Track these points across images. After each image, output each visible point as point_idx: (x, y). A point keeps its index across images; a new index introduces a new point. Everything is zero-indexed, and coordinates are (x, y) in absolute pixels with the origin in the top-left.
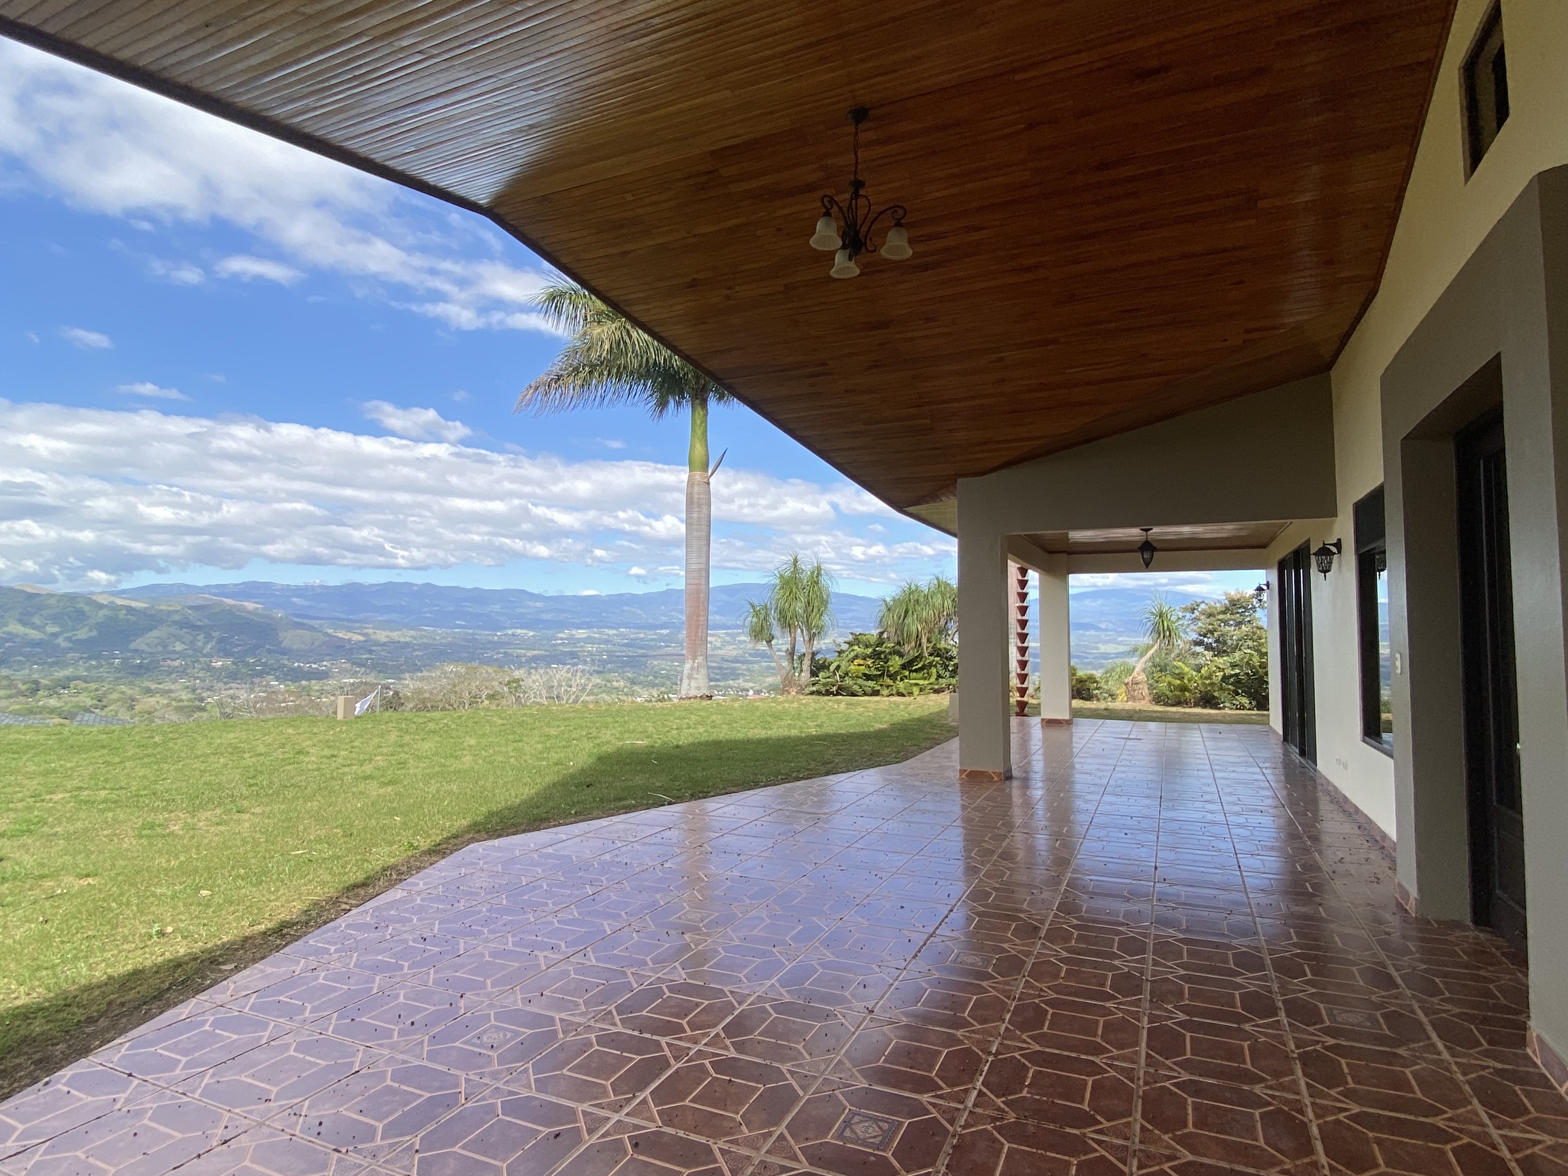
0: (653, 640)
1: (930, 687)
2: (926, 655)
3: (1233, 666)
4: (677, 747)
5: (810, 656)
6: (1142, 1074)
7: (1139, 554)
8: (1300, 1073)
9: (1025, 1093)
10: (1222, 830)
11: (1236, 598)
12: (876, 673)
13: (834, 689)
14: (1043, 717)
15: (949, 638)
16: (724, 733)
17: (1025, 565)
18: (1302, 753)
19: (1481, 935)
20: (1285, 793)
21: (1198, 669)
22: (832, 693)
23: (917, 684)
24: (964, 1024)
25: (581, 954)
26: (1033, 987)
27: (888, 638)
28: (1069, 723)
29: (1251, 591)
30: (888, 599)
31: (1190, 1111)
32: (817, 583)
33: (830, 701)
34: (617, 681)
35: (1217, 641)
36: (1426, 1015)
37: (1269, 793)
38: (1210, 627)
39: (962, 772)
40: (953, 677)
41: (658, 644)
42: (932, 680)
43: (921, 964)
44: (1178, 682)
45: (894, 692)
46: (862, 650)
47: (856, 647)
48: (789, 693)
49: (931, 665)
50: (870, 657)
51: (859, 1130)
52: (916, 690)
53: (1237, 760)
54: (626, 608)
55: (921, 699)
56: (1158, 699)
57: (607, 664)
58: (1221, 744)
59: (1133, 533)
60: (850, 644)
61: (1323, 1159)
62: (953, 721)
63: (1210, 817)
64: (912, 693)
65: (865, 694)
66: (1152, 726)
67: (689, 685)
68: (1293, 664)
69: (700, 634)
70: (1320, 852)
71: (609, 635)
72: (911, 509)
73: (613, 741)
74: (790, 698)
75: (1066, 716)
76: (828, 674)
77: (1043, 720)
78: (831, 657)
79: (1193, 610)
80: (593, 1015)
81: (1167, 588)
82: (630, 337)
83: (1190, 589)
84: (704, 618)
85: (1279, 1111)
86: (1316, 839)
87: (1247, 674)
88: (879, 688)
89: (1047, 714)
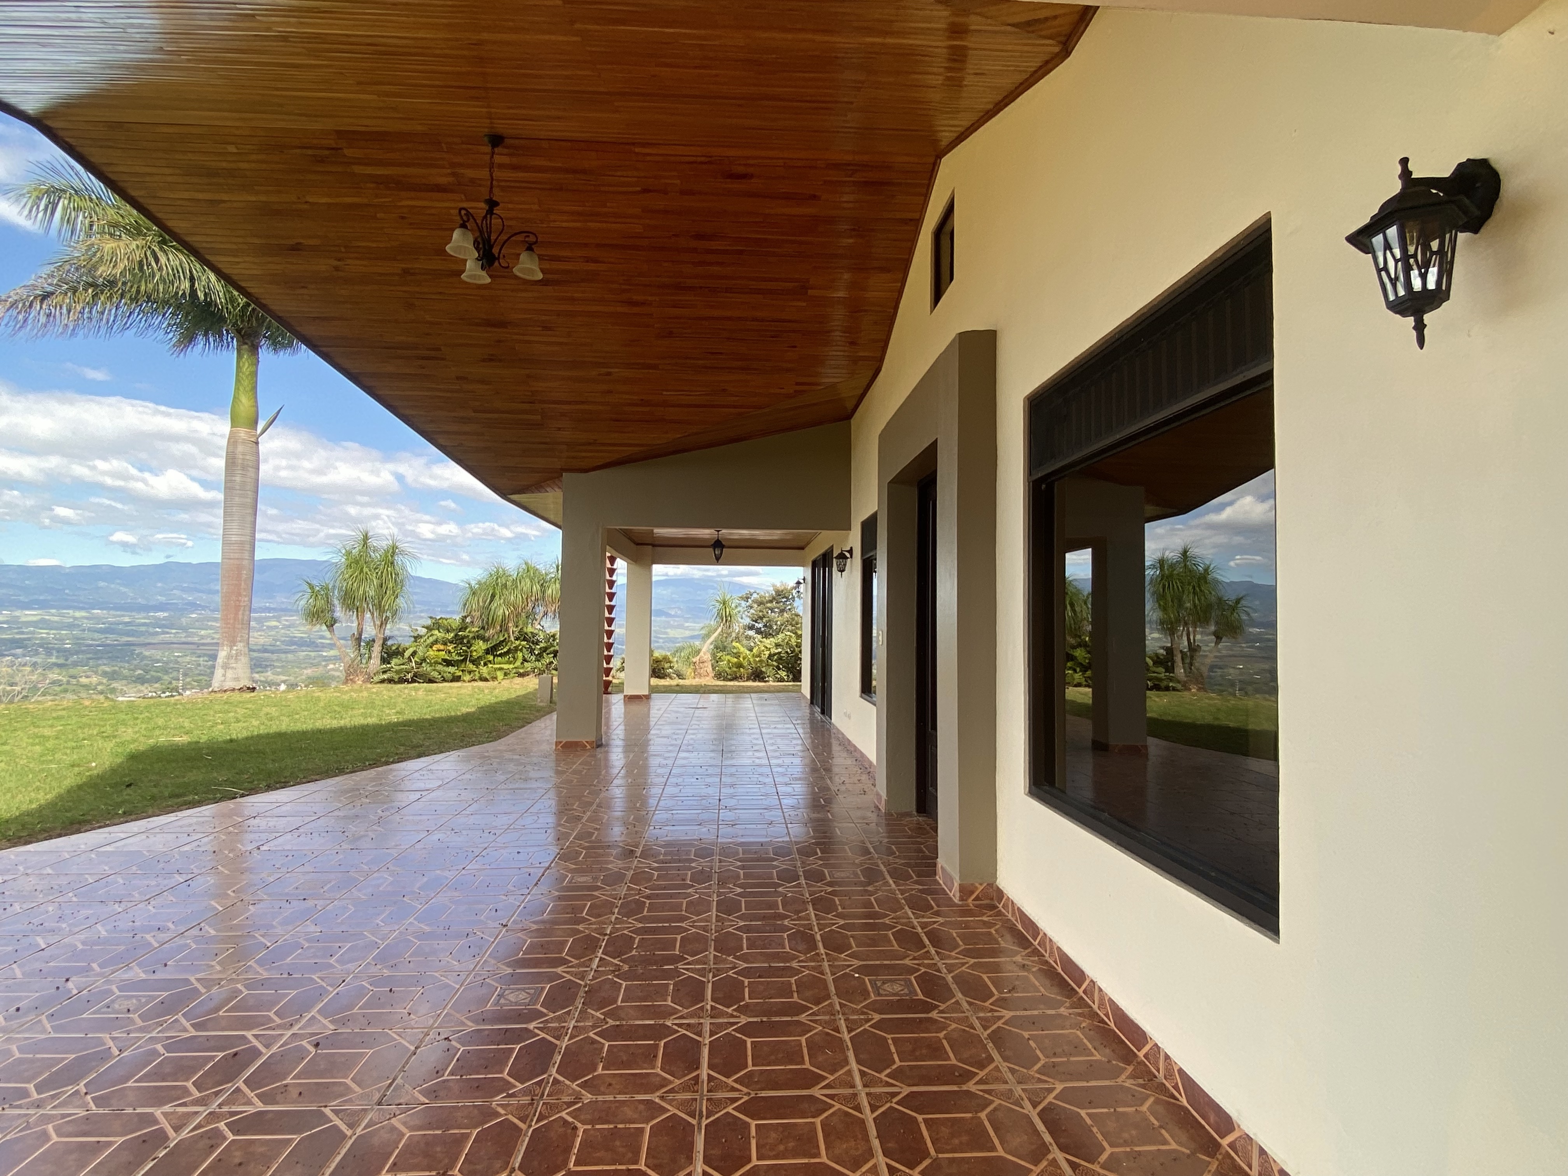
0: (144, 624)
1: (514, 671)
2: (512, 639)
3: (777, 645)
4: (231, 741)
5: (381, 642)
6: (713, 927)
7: (711, 550)
8: (811, 909)
9: (634, 953)
10: (767, 770)
11: (780, 589)
12: (457, 658)
13: (409, 676)
14: (625, 693)
15: (537, 623)
16: (285, 725)
17: (615, 554)
18: (823, 712)
19: (920, 819)
20: (809, 741)
21: (751, 650)
22: (407, 681)
23: (501, 669)
24: (584, 920)
25: (198, 928)
26: (633, 889)
27: (472, 622)
28: (648, 697)
29: (792, 584)
30: (473, 583)
31: (745, 941)
32: (392, 563)
33: (405, 688)
34: (87, 677)
35: (765, 626)
36: (885, 866)
37: (800, 742)
38: (761, 614)
39: (557, 743)
40: (539, 661)
41: (151, 630)
42: (518, 663)
43: (543, 888)
44: (736, 660)
45: (477, 678)
46: (443, 635)
47: (436, 632)
48: (355, 682)
49: (516, 649)
50: (451, 642)
51: (512, 997)
52: (500, 675)
53: (777, 719)
54: (102, 584)
55: (506, 683)
56: (719, 676)
57: (73, 654)
58: (766, 709)
59: (706, 533)
60: (429, 629)
61: (822, 951)
62: (542, 701)
63: (757, 761)
64: (496, 678)
65: (444, 680)
66: (714, 697)
67: (224, 675)
68: (819, 642)
69: (240, 617)
70: (830, 778)
71: (75, 618)
72: (514, 497)
73: (142, 739)
74: (356, 687)
75: (646, 692)
76: (401, 661)
77: (625, 696)
78: (406, 642)
79: (747, 599)
80: (233, 971)
81: (727, 579)
82: (157, 260)
83: (745, 580)
84: (246, 599)
85: (798, 931)
86: (828, 770)
87: (787, 652)
88: (460, 673)
89: (629, 691)
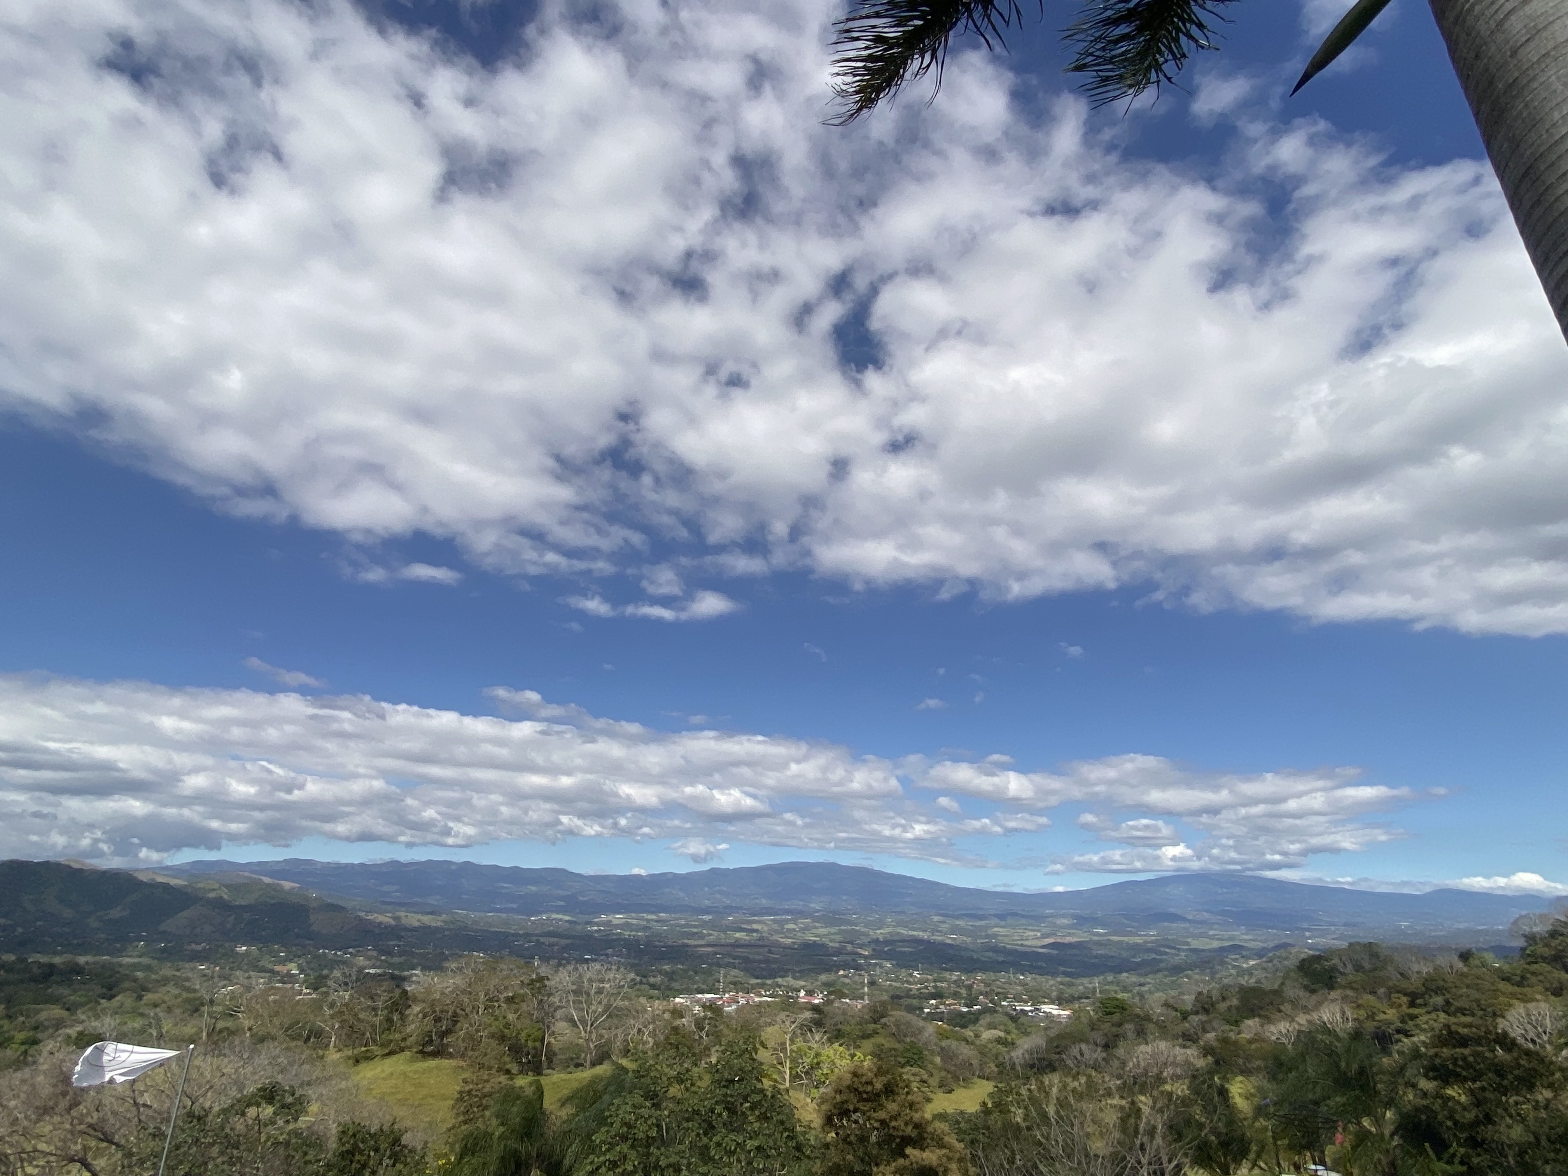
0: (695, 926)
54: (666, 890)
57: (646, 954)
71: (648, 921)
